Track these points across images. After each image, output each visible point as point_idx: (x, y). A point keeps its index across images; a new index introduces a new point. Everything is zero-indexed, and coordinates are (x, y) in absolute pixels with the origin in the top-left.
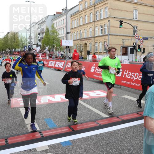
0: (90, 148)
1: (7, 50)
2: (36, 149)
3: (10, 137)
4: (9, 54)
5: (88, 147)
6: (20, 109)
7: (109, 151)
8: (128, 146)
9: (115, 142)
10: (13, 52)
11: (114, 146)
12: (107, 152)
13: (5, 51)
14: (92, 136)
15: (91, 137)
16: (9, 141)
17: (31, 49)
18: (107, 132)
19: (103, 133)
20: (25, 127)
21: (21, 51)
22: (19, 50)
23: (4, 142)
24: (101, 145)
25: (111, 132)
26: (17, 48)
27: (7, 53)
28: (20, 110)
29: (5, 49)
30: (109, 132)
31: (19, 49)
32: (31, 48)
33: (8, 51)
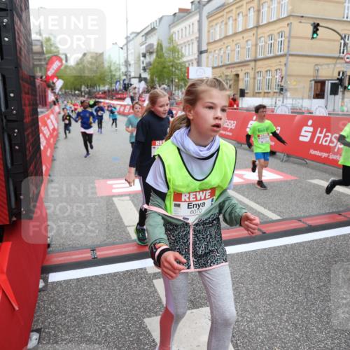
0: (245, 273)
1: (83, 89)
2: (145, 269)
3: (99, 246)
4: (86, 96)
5: (240, 271)
6: (114, 199)
7: (281, 279)
8: (318, 273)
9: (293, 265)
10: (95, 92)
11: (290, 272)
12: (277, 281)
13: (79, 90)
14: (249, 252)
15: (247, 253)
16: (98, 254)
17: (128, 87)
18: (278, 247)
19: (270, 248)
20: (124, 231)
21: (109, 91)
22: (106, 88)
23: (89, 255)
24: (265, 269)
25: (285, 246)
26: (101, 86)
27: (83, 94)
28: (113, 201)
29: (78, 87)
30: (281, 246)
31: (104, 86)
32: (128, 84)
33: (84, 91)
